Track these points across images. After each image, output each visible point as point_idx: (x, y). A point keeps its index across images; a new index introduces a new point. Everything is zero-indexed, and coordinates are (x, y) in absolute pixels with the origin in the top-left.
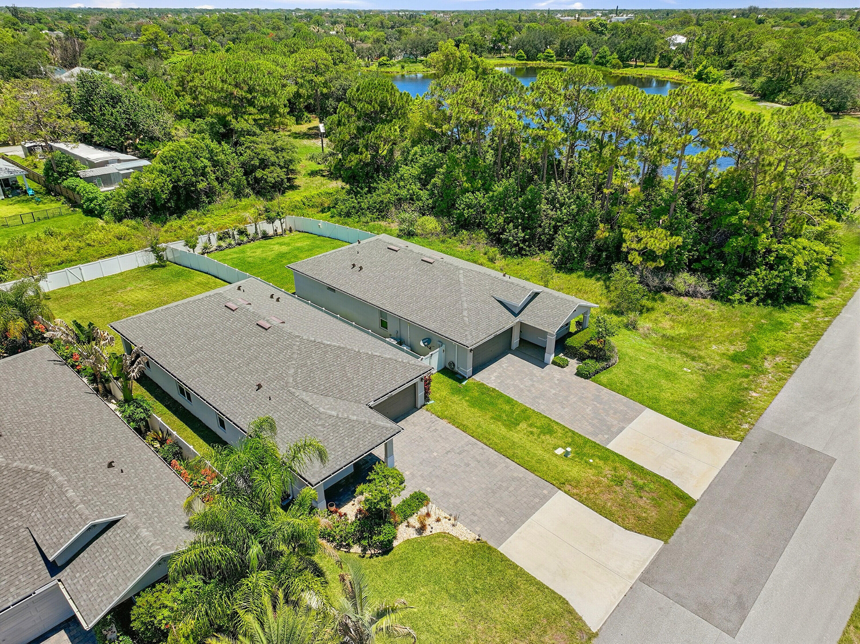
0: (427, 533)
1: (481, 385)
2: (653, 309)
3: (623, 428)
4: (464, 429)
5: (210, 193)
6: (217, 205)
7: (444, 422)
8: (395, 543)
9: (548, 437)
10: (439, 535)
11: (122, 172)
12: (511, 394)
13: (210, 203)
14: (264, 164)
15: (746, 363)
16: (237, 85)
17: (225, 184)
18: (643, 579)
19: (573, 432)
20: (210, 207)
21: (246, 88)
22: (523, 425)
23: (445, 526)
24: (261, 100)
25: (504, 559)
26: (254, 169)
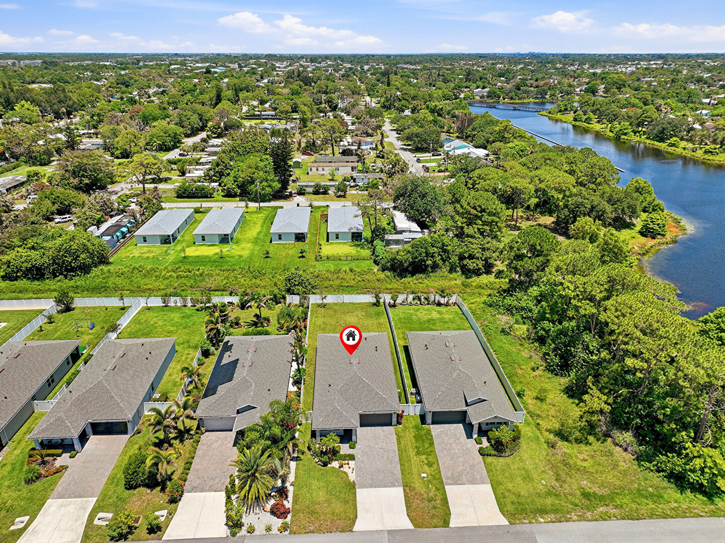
0: (342, 469)
1: (429, 431)
2: (590, 444)
3: (465, 484)
4: (399, 443)
5: (435, 267)
6: (437, 274)
7: (395, 436)
8: (329, 465)
9: (427, 467)
10: (345, 473)
11: (405, 240)
12: (436, 442)
13: (432, 272)
14: (471, 257)
15: (589, 500)
16: (474, 208)
17: (447, 262)
18: (389, 531)
19: (440, 472)
20: (431, 274)
21: (479, 209)
22: (424, 457)
23: (349, 471)
24: (486, 217)
25: (355, 494)
26: (465, 258)
